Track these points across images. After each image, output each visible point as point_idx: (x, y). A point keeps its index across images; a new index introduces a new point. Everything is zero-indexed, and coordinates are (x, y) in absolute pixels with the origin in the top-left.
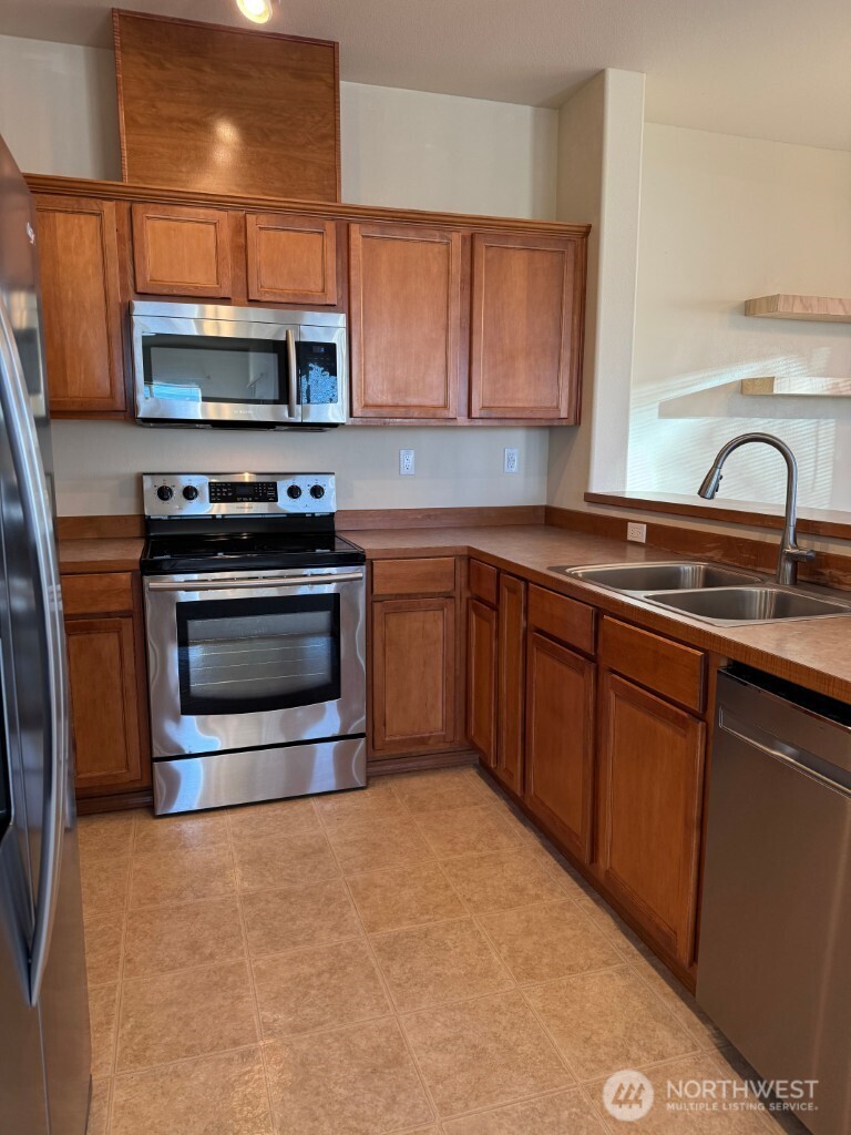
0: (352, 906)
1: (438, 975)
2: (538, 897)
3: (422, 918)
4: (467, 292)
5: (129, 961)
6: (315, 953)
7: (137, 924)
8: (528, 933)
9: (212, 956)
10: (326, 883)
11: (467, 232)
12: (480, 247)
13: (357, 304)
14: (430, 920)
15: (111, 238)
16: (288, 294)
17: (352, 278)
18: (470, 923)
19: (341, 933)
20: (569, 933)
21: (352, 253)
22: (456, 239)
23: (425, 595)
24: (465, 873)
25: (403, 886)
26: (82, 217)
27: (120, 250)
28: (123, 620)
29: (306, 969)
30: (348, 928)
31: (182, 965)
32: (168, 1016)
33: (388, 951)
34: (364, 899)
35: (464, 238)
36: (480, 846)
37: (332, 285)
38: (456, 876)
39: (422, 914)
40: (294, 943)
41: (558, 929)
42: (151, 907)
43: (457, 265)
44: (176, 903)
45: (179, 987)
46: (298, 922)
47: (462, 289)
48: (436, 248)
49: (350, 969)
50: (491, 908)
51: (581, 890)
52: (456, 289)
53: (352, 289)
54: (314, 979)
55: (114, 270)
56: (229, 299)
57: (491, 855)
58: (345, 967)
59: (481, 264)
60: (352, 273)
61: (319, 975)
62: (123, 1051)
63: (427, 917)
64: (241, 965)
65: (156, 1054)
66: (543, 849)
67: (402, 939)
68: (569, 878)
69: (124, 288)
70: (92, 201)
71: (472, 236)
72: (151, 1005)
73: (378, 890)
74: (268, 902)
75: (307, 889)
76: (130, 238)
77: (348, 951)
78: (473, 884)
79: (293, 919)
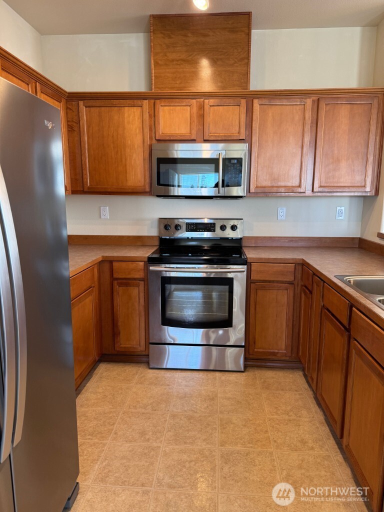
0: (217, 431)
1: (245, 478)
2: (312, 448)
3: (248, 445)
4: (314, 128)
5: (116, 433)
6: (193, 450)
7: (125, 417)
8: (300, 467)
9: (148, 440)
10: (209, 417)
11: (315, 98)
12: (323, 105)
13: (255, 139)
14: (252, 447)
15: (146, 116)
16: (222, 136)
17: (253, 126)
18: (271, 454)
19: (207, 443)
20: (323, 473)
21: (254, 114)
22: (309, 102)
23: (278, 282)
24: (278, 427)
25: (245, 426)
26: (135, 108)
27: (150, 121)
28: (140, 282)
29: (185, 457)
30: (212, 442)
31: (135, 441)
32: (121, 464)
33: (226, 458)
34: (224, 428)
35: (313, 101)
36: (291, 413)
37: (243, 130)
38: (273, 427)
39: (249, 443)
40: (185, 443)
41: (318, 469)
42: (133, 410)
43: (308, 115)
44: (143, 411)
45: (130, 451)
46: (190, 433)
47: (311, 127)
48: (298, 108)
49: (205, 463)
50: (286, 449)
51: (338, 450)
52: (308, 127)
53: (253, 131)
54: (187, 463)
55: (147, 130)
56: (195, 140)
57: (295, 420)
58: (203, 461)
59: (322, 113)
60: (254, 123)
61: (190, 462)
62: (98, 475)
63: (251, 445)
64: (159, 447)
65: (110, 480)
66: (325, 423)
67: (235, 454)
68: (334, 442)
69: (151, 138)
70: (139, 101)
71: (318, 100)
72: (117, 457)
73: (232, 426)
74: (181, 419)
75: (200, 417)
76: (154, 116)
77: (207, 453)
78: (280, 434)
79: (188, 430)
